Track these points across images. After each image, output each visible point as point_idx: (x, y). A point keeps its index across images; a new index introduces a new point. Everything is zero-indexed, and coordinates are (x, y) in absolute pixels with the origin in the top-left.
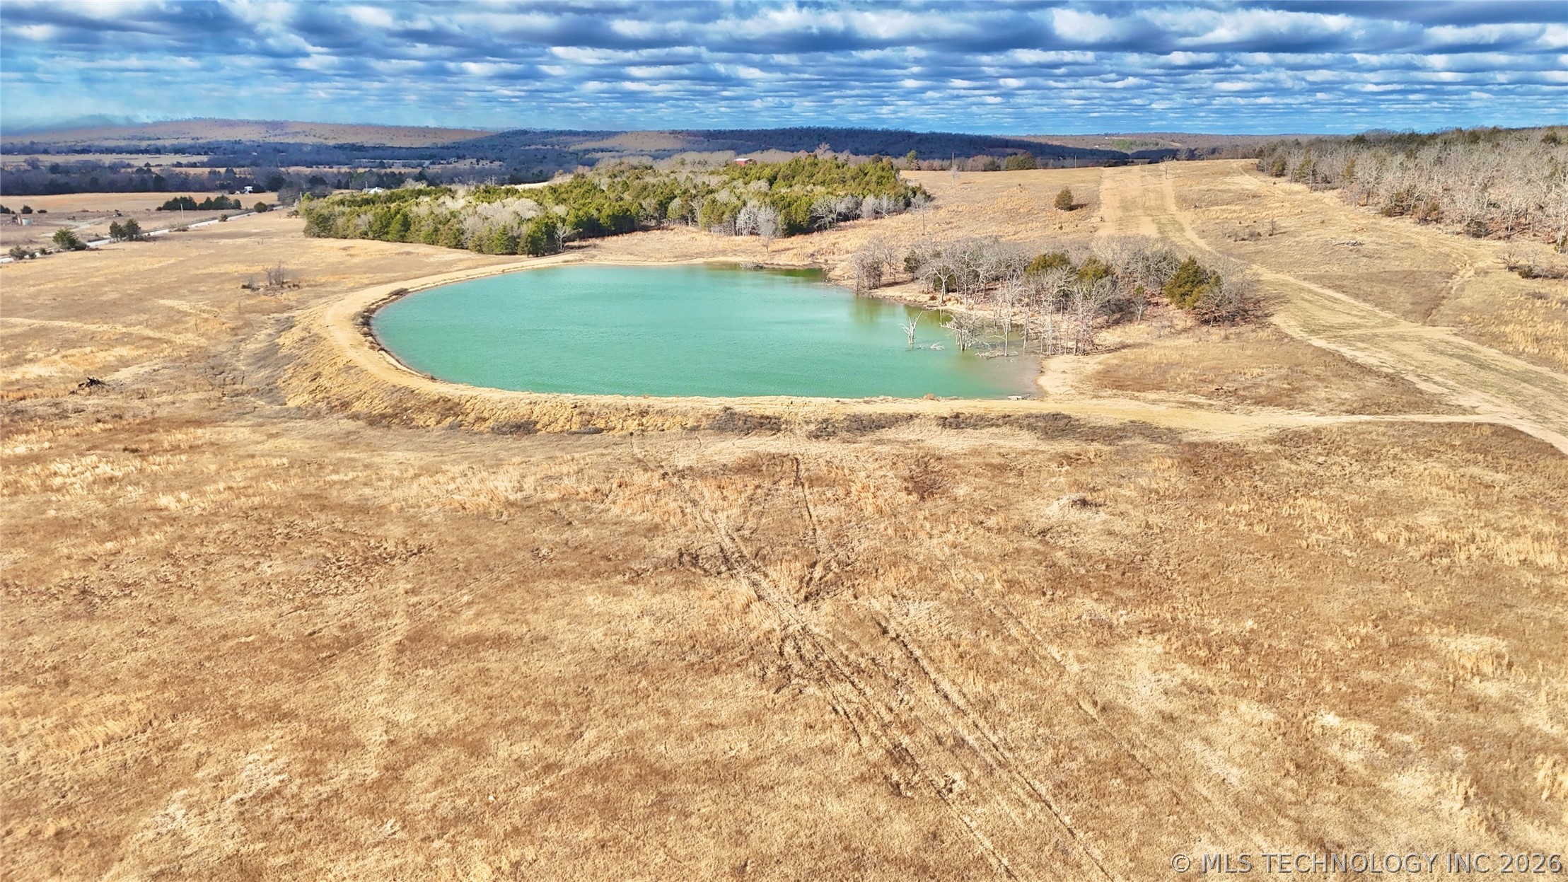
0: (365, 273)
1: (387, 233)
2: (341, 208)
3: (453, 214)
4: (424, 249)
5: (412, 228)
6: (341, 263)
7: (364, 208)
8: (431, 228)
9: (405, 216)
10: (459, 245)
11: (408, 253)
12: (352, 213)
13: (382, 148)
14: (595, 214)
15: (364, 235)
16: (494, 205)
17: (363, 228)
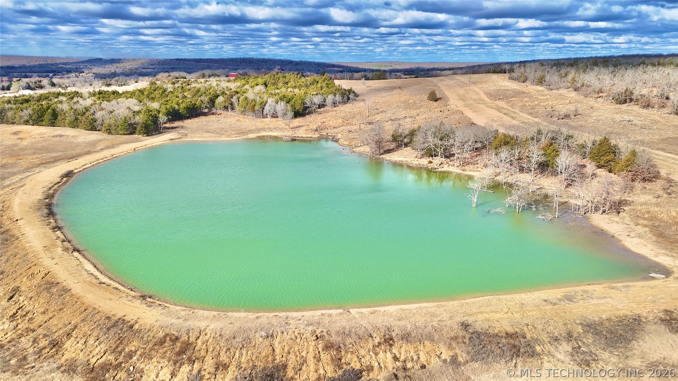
0: (34, 153)
1: (42, 121)
2: (10, 105)
3: (87, 109)
4: (70, 132)
5: (59, 118)
6: (15, 145)
7: (25, 105)
8: (73, 118)
9: (54, 110)
10: (93, 128)
11: (61, 136)
12: (17, 109)
13: (24, 67)
14: (177, 107)
15: (26, 122)
16: (112, 103)
17: (26, 118)
